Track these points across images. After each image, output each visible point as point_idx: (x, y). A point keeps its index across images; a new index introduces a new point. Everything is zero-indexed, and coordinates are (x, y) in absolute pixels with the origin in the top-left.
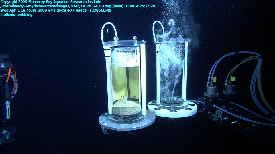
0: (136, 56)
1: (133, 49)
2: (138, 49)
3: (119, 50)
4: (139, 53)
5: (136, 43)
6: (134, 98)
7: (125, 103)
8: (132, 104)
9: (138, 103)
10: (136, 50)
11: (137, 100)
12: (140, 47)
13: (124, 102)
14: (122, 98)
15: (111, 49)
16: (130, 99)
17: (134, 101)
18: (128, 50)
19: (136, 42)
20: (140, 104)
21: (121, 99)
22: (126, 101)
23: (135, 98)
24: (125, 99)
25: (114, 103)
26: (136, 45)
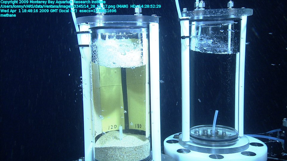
0: (140, 45)
1: (134, 32)
2: (144, 31)
3: (107, 34)
4: (147, 40)
5: (141, 20)
6: (137, 129)
7: (119, 139)
8: (133, 141)
9: (144, 140)
10: (141, 35)
11: (143, 133)
12: (148, 28)
13: (116, 138)
14: (114, 129)
15: (91, 32)
16: (128, 131)
17: (137, 135)
18: (125, 33)
19: (140, 18)
20: (148, 141)
21: (110, 130)
22: (121, 135)
23: (140, 129)
24: (118, 131)
25: (97, 138)
26: (139, 23)
